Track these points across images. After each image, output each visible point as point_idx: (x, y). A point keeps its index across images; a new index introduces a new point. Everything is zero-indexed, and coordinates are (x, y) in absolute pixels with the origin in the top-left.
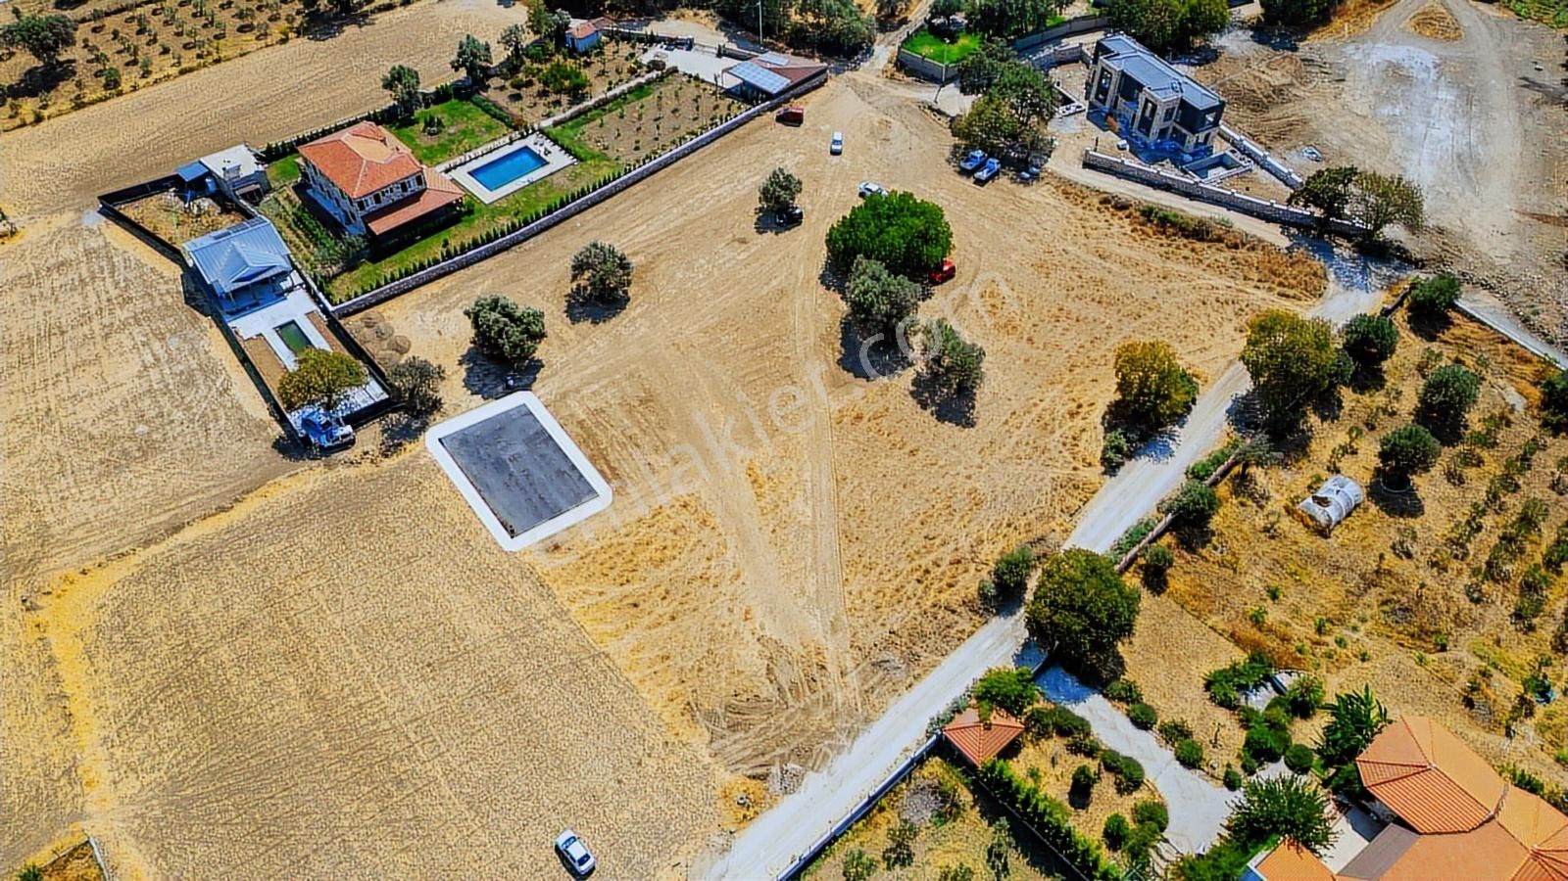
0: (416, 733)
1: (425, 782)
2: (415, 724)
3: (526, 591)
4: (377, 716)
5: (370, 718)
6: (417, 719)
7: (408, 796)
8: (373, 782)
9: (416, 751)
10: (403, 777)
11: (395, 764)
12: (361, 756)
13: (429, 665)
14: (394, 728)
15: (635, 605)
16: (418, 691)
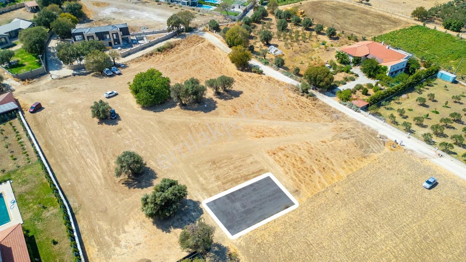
0: (401, 234)
1: (422, 229)
2: (397, 235)
3: (322, 200)
4: (398, 250)
5: (400, 252)
6: (395, 234)
7: (430, 234)
8: (429, 248)
9: (410, 233)
10: (422, 237)
11: (418, 240)
12: (419, 254)
13: (367, 232)
14: (402, 242)
15: (324, 168)
16: (380, 235)
